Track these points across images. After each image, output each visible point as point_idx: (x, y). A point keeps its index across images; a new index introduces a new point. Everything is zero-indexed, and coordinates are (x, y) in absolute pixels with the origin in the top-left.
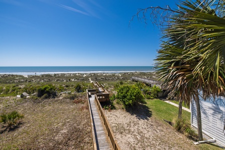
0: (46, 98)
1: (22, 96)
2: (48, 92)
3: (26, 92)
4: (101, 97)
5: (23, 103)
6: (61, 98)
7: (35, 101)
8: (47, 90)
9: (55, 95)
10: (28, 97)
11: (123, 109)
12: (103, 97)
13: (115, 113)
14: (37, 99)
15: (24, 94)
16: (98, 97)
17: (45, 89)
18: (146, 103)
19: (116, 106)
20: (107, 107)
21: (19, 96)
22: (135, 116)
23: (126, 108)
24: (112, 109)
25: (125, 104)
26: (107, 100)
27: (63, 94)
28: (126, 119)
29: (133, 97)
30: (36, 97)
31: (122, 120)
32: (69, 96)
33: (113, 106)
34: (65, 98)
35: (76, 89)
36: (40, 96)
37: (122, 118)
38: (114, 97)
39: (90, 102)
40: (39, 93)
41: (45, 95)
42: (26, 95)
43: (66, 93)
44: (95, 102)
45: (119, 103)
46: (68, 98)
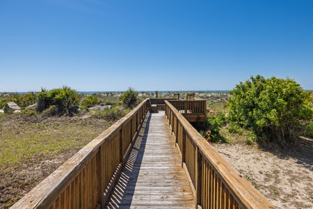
0: (53, 114)
2: (59, 102)
3: (17, 102)
4: (182, 112)
6: (86, 117)
7: (27, 118)
8: (57, 97)
9: (73, 111)
10: (16, 111)
11: (249, 143)
13: (225, 151)
14: (32, 114)
15: (10, 104)
17: (54, 94)
19: (228, 137)
21: (2, 111)
22: (292, 160)
23: (259, 142)
25: (255, 127)
26: (199, 118)
27: (93, 110)
28: (259, 164)
29: (281, 100)
30: (31, 112)
31: (245, 164)
32: (104, 114)
33: (217, 133)
34: (96, 117)
35: (124, 102)
36: (40, 109)
37: (247, 161)
38: (223, 119)
39: (150, 117)
40: (39, 104)
41: (51, 107)
42: (13, 107)
43: (99, 109)
44: (163, 118)
45: (235, 132)
46: (102, 118)
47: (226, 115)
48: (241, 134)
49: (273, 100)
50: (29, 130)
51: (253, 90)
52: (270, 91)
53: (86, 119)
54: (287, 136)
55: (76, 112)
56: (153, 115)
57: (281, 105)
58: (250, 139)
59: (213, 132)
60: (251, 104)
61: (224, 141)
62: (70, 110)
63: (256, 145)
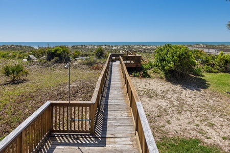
0: (57, 62)
1: (29, 59)
2: (59, 55)
3: (34, 55)
4: (129, 62)
5: (30, 66)
6: (75, 64)
7: (43, 65)
8: (58, 52)
9: (68, 60)
10: (35, 60)
11: (161, 78)
12: (132, 62)
13: (148, 82)
14: (45, 62)
15: (31, 56)
16: (125, 62)
17: (56, 51)
18: (203, 76)
19: (152, 75)
20: (137, 74)
21: (25, 60)
22: (179, 86)
23: (166, 77)
24: (144, 77)
25: (165, 70)
26: (137, 65)
27: (79, 59)
28: (162, 87)
29: (176, 58)
30: (44, 61)
31: (156, 87)
32: (86, 62)
33: (146, 73)
34: (81, 64)
35: (96, 55)
36: (49, 59)
37: (157, 86)
38: (151, 65)
39: (112, 64)
40: (48, 56)
41: (56, 58)
42: (33, 58)
43: (82, 59)
44: (119, 65)
45: (156, 72)
46: (85, 64)
47: (153, 64)
48: (159, 73)
49: (173, 57)
50: (47, 71)
51: (165, 51)
52: (172, 53)
53: (76, 65)
54: (181, 74)
55: (70, 61)
56: (113, 63)
57: (176, 60)
58: (162, 76)
59: (144, 73)
60: (164, 59)
61: (149, 77)
62: (66, 60)
63: (165, 79)
